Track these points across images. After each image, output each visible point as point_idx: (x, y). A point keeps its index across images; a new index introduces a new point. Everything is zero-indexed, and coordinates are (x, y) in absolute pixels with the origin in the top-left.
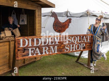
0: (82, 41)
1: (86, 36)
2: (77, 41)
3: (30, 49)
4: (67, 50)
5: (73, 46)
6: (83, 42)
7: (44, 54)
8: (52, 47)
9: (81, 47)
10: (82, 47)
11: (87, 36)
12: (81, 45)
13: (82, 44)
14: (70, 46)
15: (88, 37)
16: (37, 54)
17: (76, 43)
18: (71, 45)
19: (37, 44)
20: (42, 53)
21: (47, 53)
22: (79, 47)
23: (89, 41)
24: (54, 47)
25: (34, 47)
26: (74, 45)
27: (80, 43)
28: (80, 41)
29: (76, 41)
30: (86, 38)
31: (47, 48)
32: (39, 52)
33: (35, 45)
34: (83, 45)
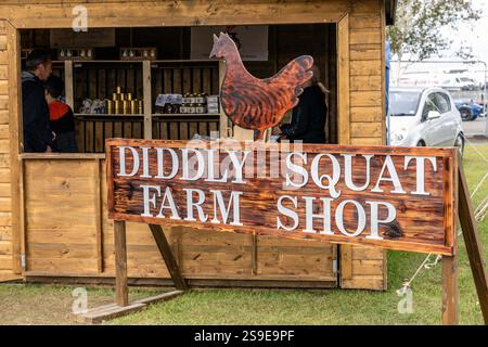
0: (373, 184)
1: (398, 159)
2: (342, 180)
3: (146, 188)
4: (288, 221)
5: (318, 209)
6: (377, 189)
7: (190, 218)
8: (218, 194)
9: (368, 223)
10: (375, 221)
11: (407, 160)
12: (367, 208)
13: (374, 205)
14: (302, 202)
15: (413, 162)
16: (167, 213)
17: (335, 194)
18: (309, 201)
19: (168, 170)
20: (183, 213)
21: (203, 219)
22: (356, 215)
23: (420, 190)
24: (226, 196)
25: (158, 182)
26: (327, 202)
27: (360, 198)
28: (358, 182)
29: (333, 182)
30: (400, 171)
31: (202, 198)
32: (172, 206)
33: (160, 175)
34: (383, 212)
